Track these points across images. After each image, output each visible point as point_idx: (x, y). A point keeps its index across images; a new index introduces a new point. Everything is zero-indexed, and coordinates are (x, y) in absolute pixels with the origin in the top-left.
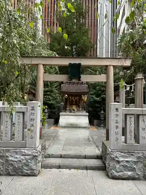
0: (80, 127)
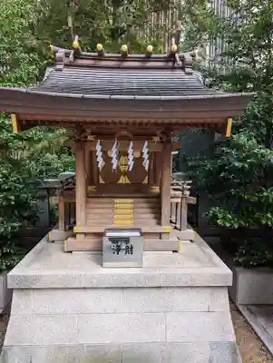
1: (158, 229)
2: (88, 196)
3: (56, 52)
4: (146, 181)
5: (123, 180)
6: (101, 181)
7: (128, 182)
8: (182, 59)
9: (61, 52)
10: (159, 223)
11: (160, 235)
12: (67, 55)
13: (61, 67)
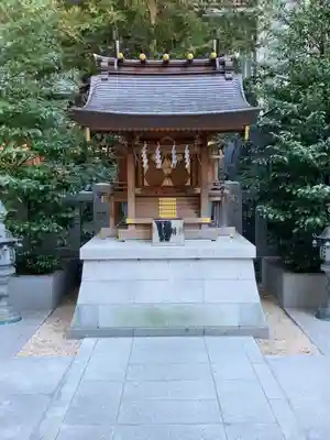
0: (204, 333)
1: (199, 220)
2: (137, 196)
3: (100, 61)
4: (188, 184)
5: (167, 182)
6: (146, 183)
7: (171, 184)
8: (223, 63)
9: (105, 61)
10: (199, 216)
11: (200, 225)
12: (111, 64)
13: (106, 76)
